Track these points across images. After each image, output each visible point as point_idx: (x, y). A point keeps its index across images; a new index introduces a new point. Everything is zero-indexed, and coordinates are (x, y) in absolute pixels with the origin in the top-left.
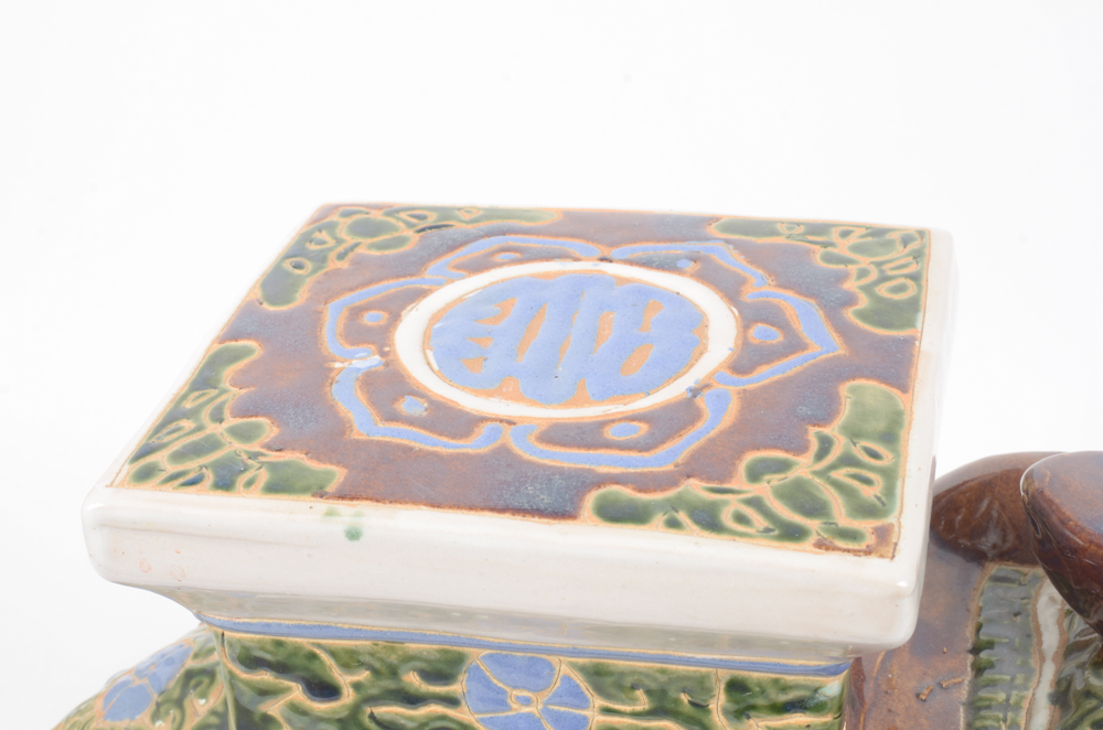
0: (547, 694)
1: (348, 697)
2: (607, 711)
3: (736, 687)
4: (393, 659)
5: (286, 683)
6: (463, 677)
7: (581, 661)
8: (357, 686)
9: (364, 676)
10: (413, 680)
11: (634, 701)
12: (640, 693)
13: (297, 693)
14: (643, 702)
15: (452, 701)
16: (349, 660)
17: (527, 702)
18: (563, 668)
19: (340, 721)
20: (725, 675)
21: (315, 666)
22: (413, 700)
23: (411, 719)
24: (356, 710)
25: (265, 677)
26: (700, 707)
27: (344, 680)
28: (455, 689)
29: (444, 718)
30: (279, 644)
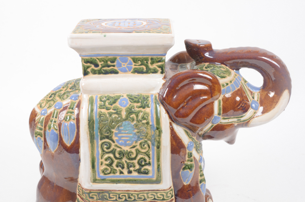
0: (127, 63)
1: (100, 66)
2: (135, 65)
3: (152, 59)
4: (107, 59)
5: (91, 65)
6: (116, 62)
7: (132, 57)
8: (101, 65)
9: (103, 63)
10: (109, 63)
11: (138, 63)
12: (139, 62)
13: (93, 67)
14: (140, 63)
15: (114, 66)
16: (101, 60)
17: (124, 65)
18: (130, 59)
19: (99, 71)
20: (150, 57)
21: (96, 61)
22: (109, 66)
23: (108, 69)
24: (101, 68)
25: (89, 64)
26: (147, 63)
27: (100, 64)
28: (115, 64)
29: (113, 69)
30: (91, 58)
